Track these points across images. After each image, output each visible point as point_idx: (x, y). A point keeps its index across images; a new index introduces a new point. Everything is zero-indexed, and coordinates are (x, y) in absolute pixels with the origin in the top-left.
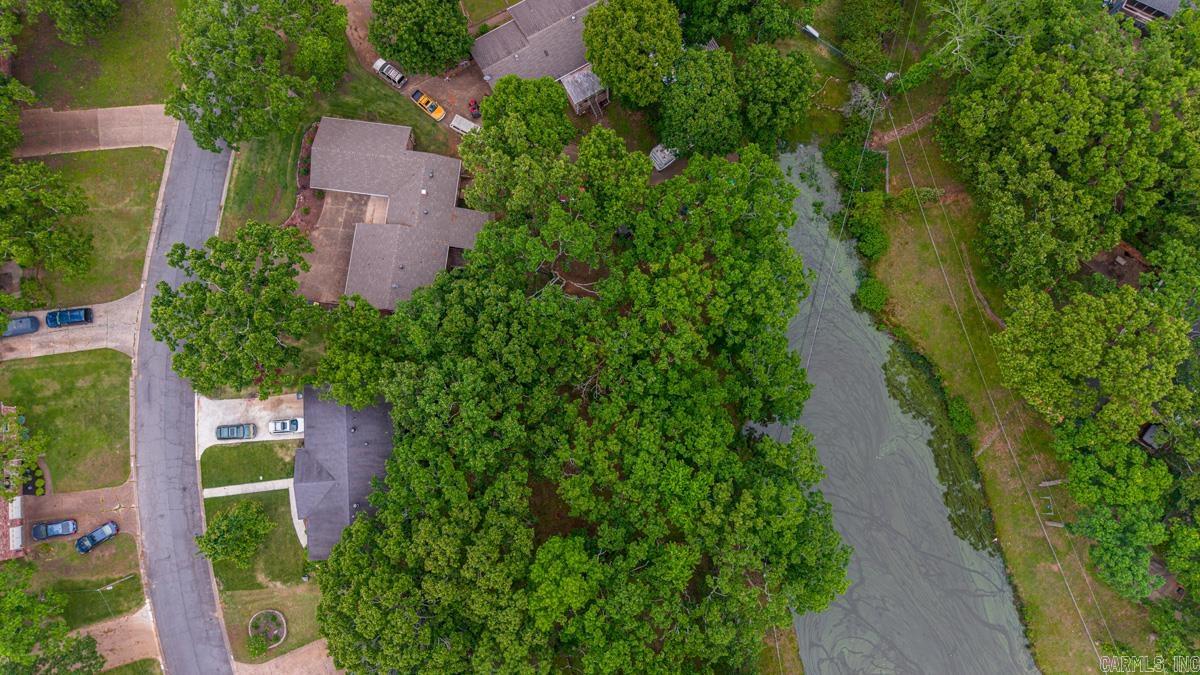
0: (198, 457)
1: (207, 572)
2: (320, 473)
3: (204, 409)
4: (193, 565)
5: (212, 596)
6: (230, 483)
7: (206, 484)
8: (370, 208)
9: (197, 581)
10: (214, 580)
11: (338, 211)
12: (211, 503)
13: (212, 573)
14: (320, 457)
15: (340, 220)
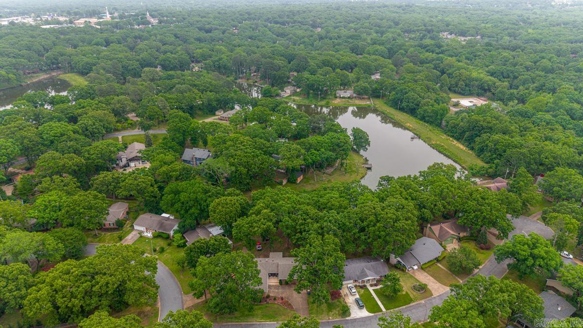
0: (373, 314)
1: (410, 307)
2: (363, 272)
3: (355, 315)
4: (410, 310)
5: (417, 304)
6: (377, 304)
7: (381, 311)
8: (271, 284)
9: (414, 309)
10: (411, 304)
11: (273, 292)
12: (387, 309)
13: (409, 305)
14: (358, 274)
15: (276, 291)
